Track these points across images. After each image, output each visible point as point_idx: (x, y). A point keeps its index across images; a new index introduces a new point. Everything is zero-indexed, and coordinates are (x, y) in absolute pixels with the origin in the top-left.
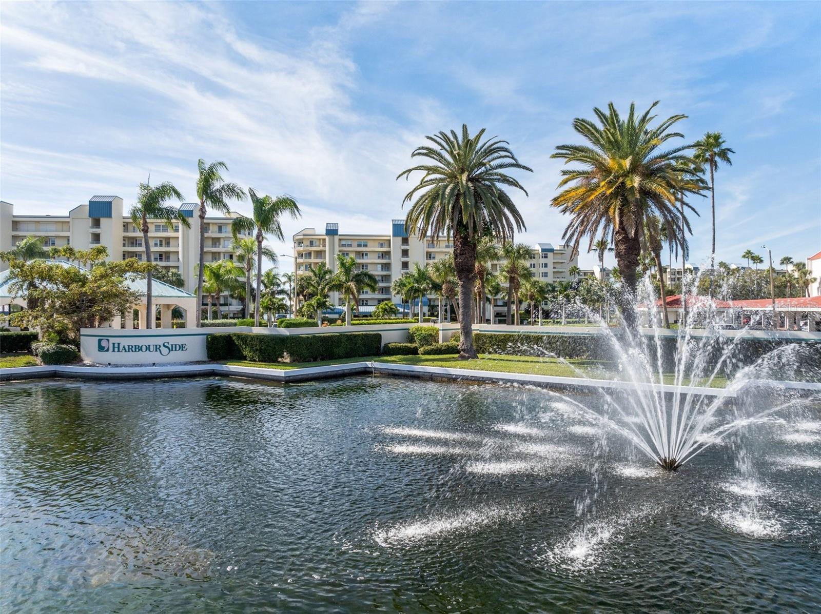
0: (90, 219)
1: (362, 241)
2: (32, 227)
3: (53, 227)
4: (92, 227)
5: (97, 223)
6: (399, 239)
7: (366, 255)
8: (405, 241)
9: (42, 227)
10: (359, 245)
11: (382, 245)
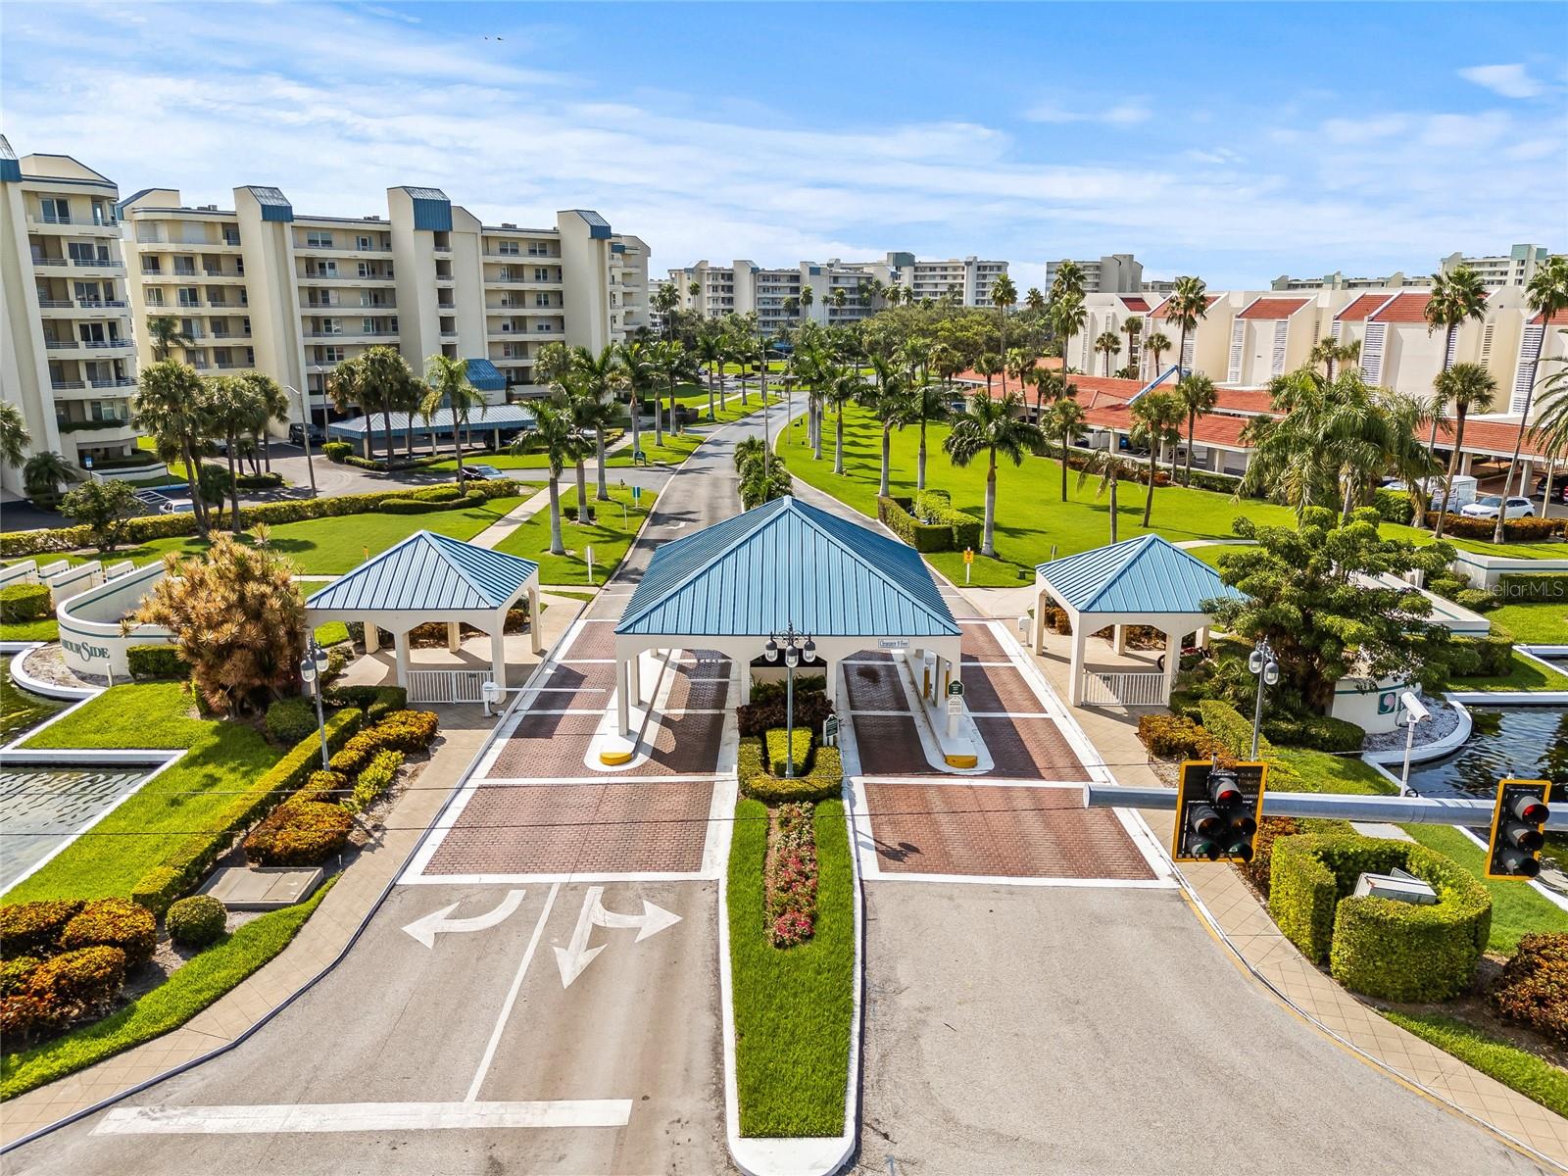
11: (364, 244)
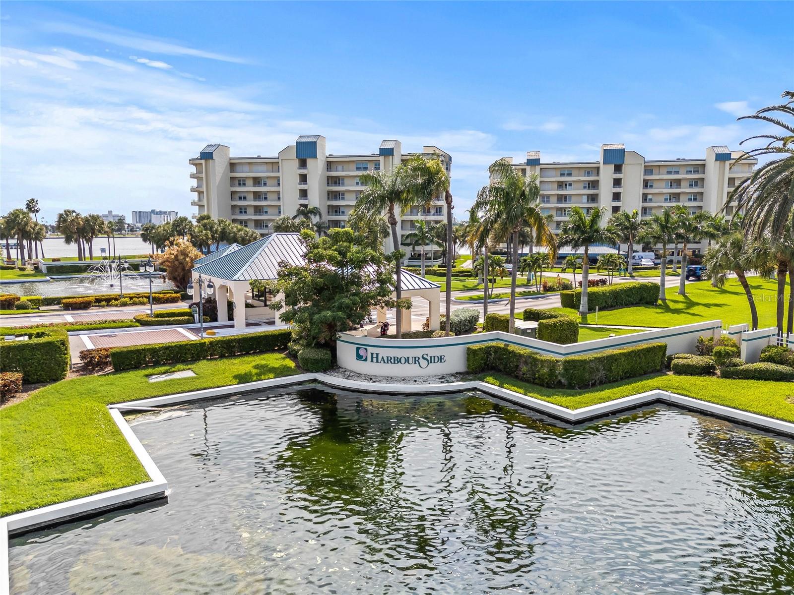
0: (297, 159)
1: (566, 170)
2: (246, 168)
3: (264, 168)
4: (299, 169)
5: (303, 164)
6: (611, 167)
7: (570, 185)
8: (618, 168)
9: (255, 168)
10: (562, 175)
11: (588, 174)
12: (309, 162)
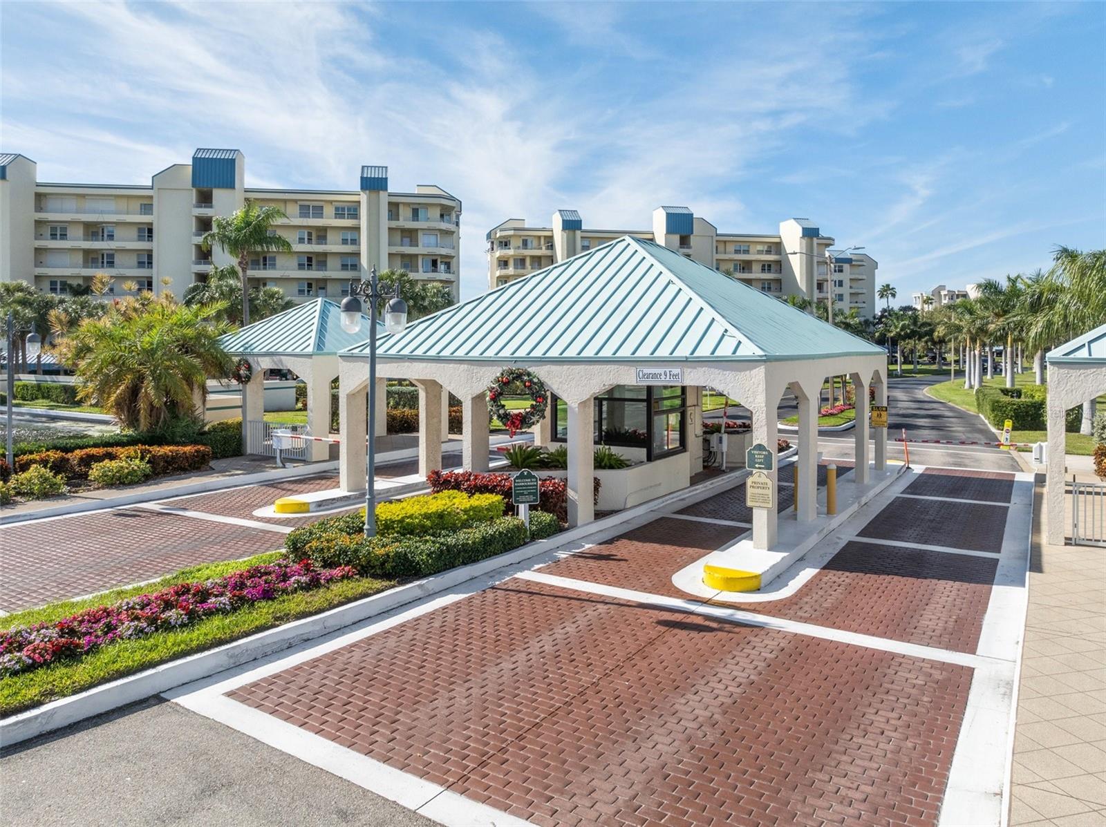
0: (194, 190)
2: (71, 204)
3: (112, 205)
4: (198, 206)
5: (205, 198)
6: (677, 239)
9: (88, 204)
12: (218, 194)
